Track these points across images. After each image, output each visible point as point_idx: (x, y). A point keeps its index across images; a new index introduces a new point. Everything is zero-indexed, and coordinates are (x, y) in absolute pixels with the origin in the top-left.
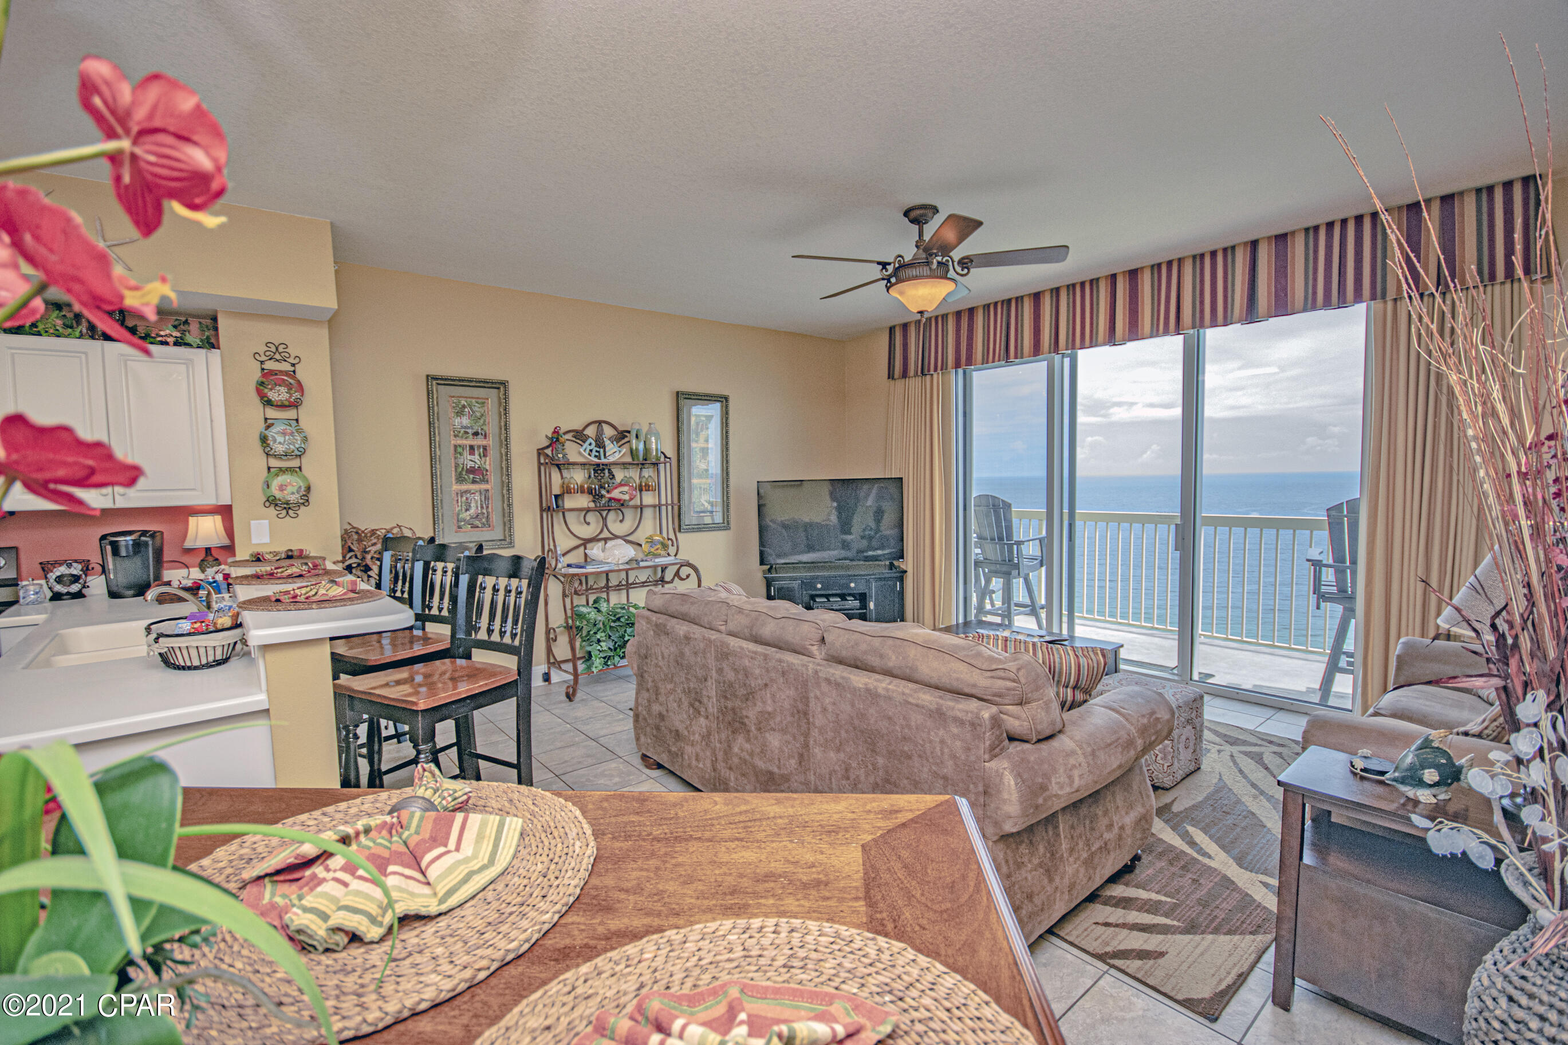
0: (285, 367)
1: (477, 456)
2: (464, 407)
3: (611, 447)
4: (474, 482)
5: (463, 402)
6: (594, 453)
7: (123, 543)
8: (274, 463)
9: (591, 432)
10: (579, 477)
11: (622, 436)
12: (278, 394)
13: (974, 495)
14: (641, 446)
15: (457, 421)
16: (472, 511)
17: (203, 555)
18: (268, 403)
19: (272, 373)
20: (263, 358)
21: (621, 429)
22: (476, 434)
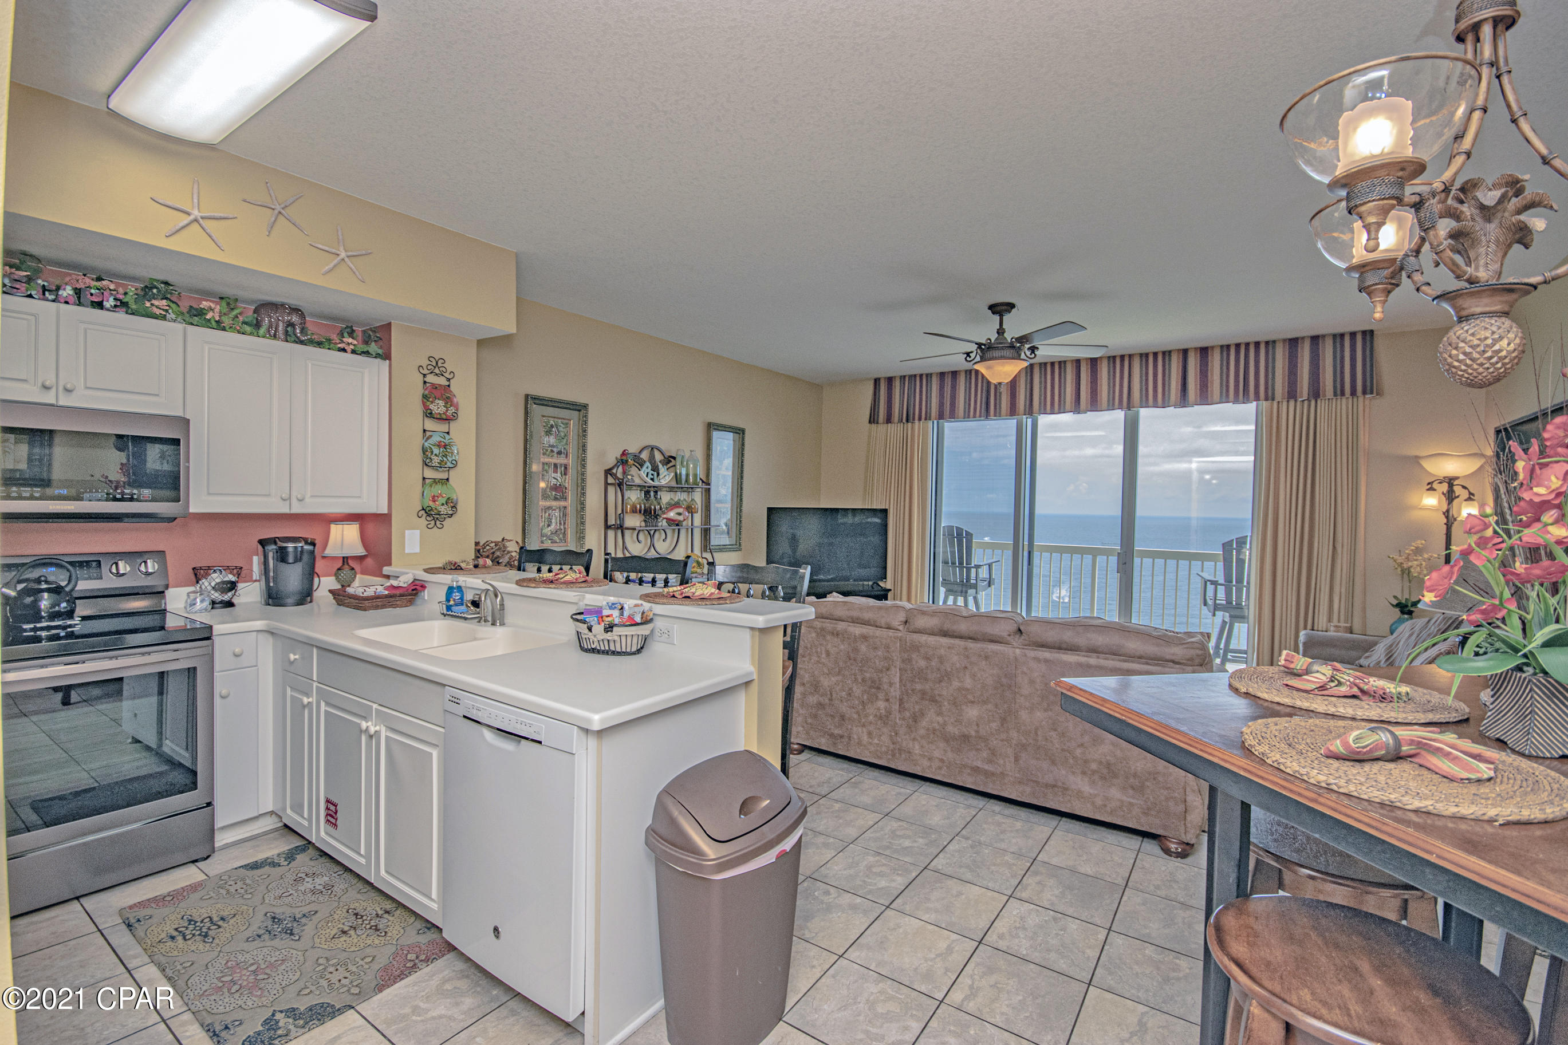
0: (442, 381)
1: (559, 474)
2: (552, 426)
3: (662, 470)
4: (556, 499)
5: (552, 422)
6: (650, 476)
7: (290, 550)
8: (429, 473)
9: (644, 456)
10: (634, 496)
11: (669, 460)
12: (438, 407)
13: (943, 525)
14: (684, 472)
15: (546, 439)
16: (553, 526)
17: (340, 564)
18: (429, 414)
19: (435, 387)
20: (426, 372)
21: (667, 454)
22: (559, 453)
